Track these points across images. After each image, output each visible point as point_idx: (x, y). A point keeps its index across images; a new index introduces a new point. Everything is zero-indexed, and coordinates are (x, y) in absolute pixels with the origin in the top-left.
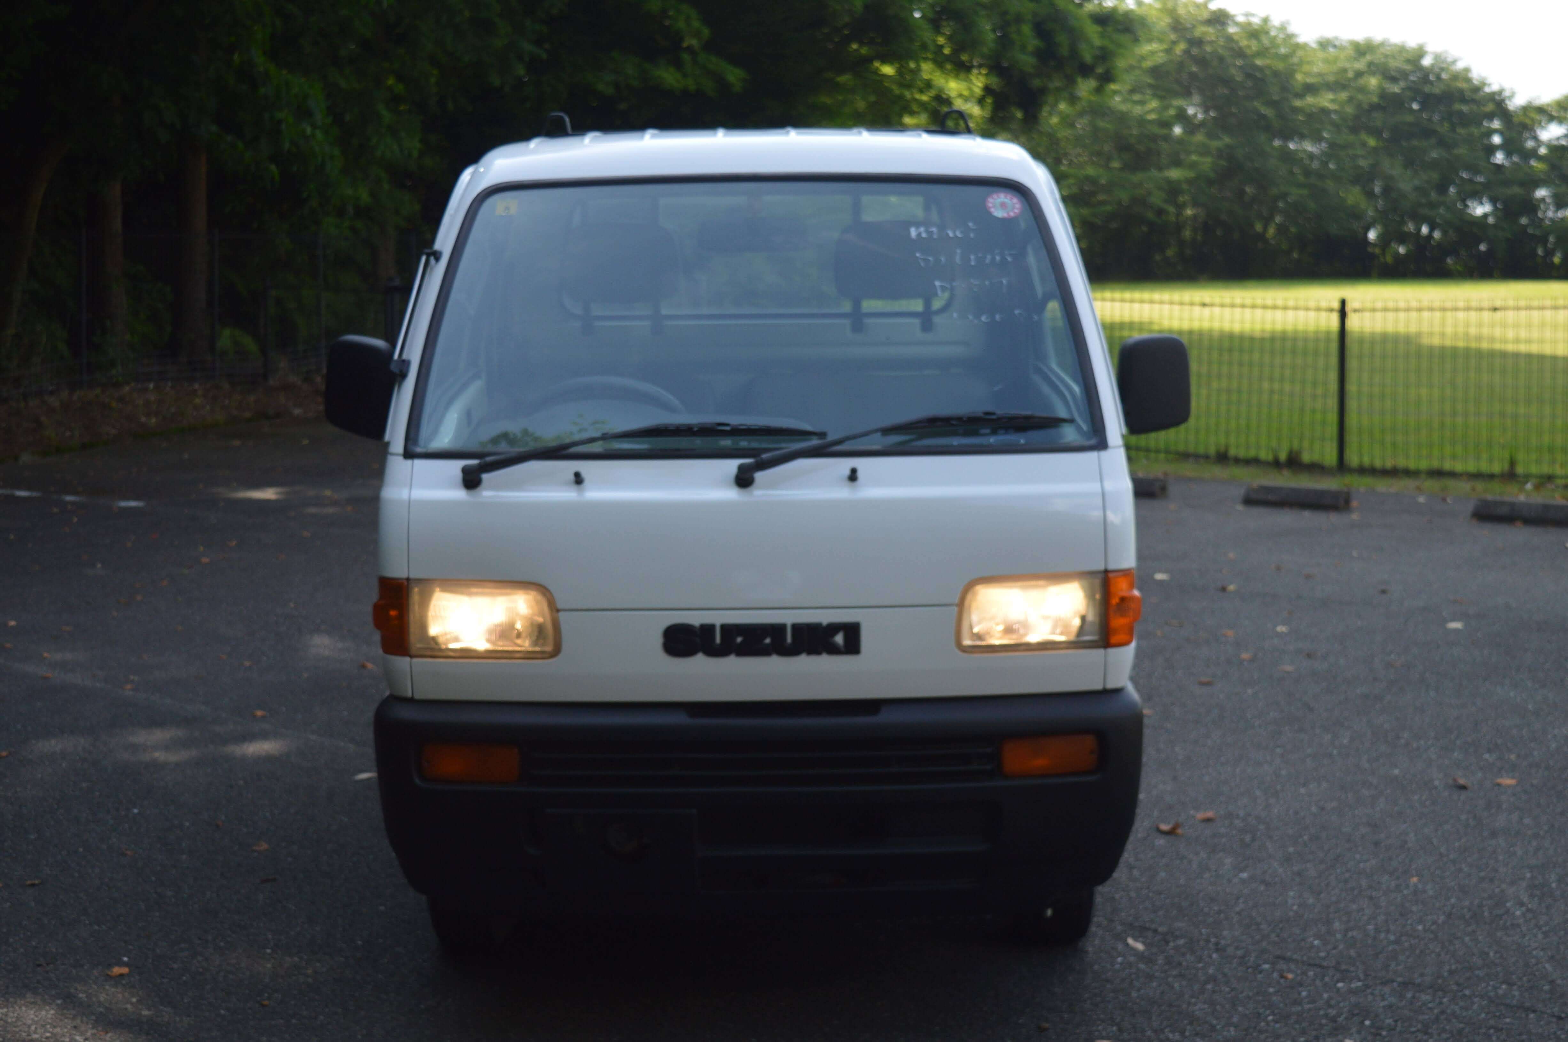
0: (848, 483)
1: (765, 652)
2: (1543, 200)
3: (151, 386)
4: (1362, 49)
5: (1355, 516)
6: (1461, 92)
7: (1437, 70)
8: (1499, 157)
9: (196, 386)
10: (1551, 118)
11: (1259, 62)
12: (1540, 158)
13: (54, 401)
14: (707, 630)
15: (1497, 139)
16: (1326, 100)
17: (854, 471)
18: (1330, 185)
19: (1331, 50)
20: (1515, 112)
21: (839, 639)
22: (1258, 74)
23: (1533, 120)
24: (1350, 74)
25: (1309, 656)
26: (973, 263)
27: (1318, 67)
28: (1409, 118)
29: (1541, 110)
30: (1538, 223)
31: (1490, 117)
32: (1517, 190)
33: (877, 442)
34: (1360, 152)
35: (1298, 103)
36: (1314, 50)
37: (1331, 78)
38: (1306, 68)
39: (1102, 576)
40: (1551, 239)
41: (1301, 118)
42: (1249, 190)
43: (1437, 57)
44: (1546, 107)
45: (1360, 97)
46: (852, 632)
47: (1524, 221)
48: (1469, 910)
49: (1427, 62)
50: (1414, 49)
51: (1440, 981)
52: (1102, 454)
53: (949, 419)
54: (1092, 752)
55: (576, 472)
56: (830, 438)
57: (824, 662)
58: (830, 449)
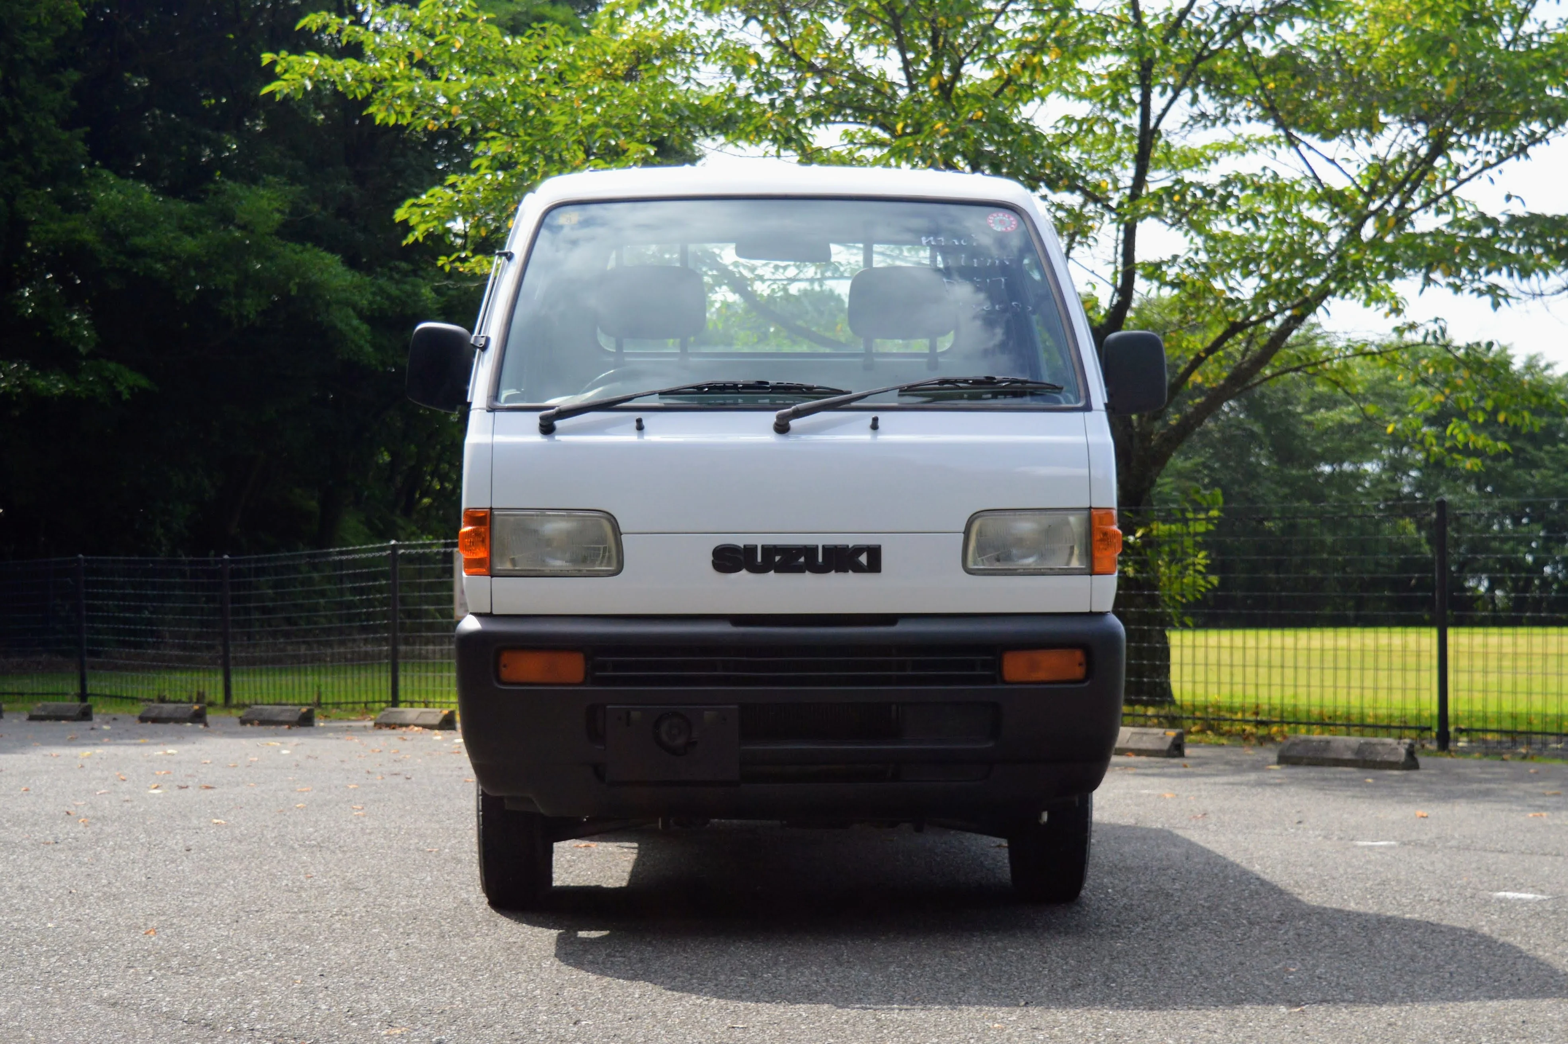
0: (871, 431)
14: (750, 550)
17: (875, 420)
21: (863, 559)
33: (895, 400)
39: (1086, 512)
46: (874, 553)
52: (1087, 414)
53: (956, 381)
54: (1080, 664)
55: (639, 421)
56: (855, 394)
57: (851, 579)
58: (854, 404)
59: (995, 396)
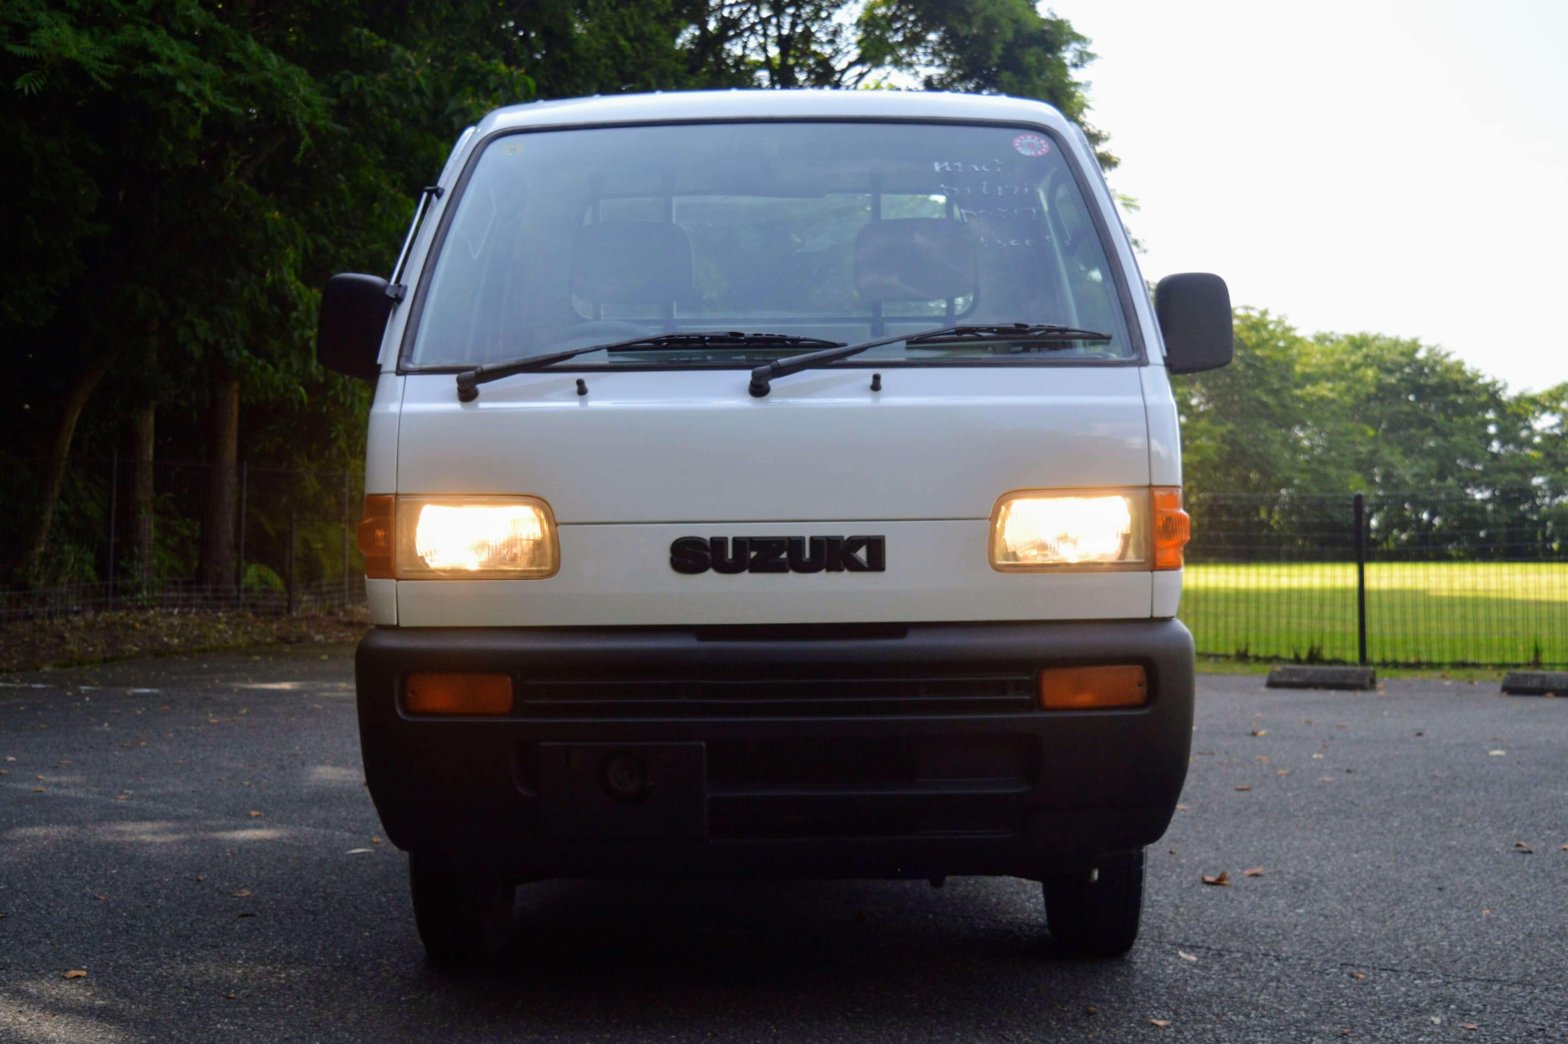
0: (871, 392)
1: (780, 568)
2: (1539, 487)
3: (176, 611)
4: (1357, 343)
5: (1381, 693)
6: (1455, 383)
7: (1431, 363)
8: (1495, 446)
9: (220, 614)
10: (1544, 409)
11: (1258, 352)
12: (1535, 447)
13: (78, 620)
14: (719, 543)
15: (1492, 429)
16: (1325, 389)
17: (877, 378)
18: (1332, 471)
19: (1328, 343)
20: (1509, 403)
21: (862, 554)
22: (1258, 364)
23: (1527, 411)
24: (1348, 366)
25: (1349, 771)
26: (1000, 194)
27: (1317, 359)
28: (1406, 408)
29: (1533, 401)
30: (1535, 509)
31: (1485, 407)
32: (1514, 476)
33: (900, 353)
34: (1358, 438)
35: (1298, 392)
36: (1313, 344)
37: (1330, 369)
38: (1304, 359)
39: (1145, 491)
40: (1549, 524)
41: (1301, 406)
42: (1254, 476)
43: (1430, 350)
44: (1538, 398)
45: (1358, 387)
46: (876, 546)
47: (1523, 507)
48: (1550, 931)
49: (1421, 355)
50: (1408, 343)
51: (1529, 978)
52: (1143, 369)
53: (978, 329)
54: (1140, 685)
55: (580, 383)
56: (851, 346)
57: (845, 579)
58: (851, 359)
59: (1027, 349)
